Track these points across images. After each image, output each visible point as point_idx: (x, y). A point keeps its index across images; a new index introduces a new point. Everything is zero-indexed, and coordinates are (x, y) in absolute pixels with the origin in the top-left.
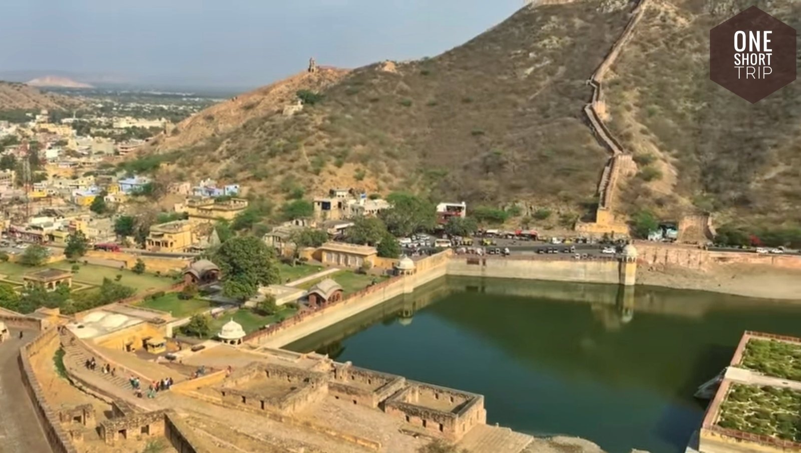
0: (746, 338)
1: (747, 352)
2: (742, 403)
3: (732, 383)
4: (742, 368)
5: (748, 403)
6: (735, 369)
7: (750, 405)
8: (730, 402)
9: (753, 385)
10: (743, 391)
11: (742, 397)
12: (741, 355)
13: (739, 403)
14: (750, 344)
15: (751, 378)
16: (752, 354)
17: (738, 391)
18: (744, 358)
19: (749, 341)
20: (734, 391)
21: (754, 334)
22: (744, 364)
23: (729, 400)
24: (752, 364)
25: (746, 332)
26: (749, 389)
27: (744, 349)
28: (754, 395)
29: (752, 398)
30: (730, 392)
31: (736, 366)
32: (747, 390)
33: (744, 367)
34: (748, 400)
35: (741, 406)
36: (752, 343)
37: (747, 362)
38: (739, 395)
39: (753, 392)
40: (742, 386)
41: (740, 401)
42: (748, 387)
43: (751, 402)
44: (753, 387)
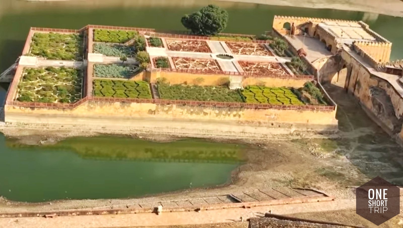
0: (32, 32)
1: (33, 43)
2: (33, 82)
3: (24, 68)
4: (31, 56)
5: (37, 81)
6: (26, 57)
7: (38, 82)
8: (24, 82)
9: (40, 67)
10: (33, 73)
11: (33, 77)
12: (29, 47)
13: (31, 82)
14: (35, 37)
15: (38, 62)
16: (37, 45)
17: (29, 73)
18: (32, 48)
19: (34, 36)
20: (26, 73)
21: (37, 30)
22: (31, 53)
23: (23, 81)
24: (38, 52)
25: (31, 28)
26: (37, 71)
27: (31, 41)
28: (41, 74)
29: (39, 77)
30: (23, 75)
31: (27, 55)
32: (35, 72)
33: (32, 55)
34: (37, 79)
35: (32, 84)
36: (37, 37)
37: (34, 51)
38: (30, 76)
39: (40, 72)
40: (32, 69)
41: (31, 80)
42: (36, 69)
43: (39, 80)
44: (39, 69)
